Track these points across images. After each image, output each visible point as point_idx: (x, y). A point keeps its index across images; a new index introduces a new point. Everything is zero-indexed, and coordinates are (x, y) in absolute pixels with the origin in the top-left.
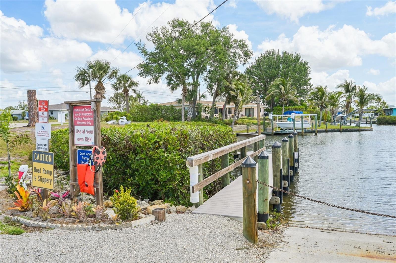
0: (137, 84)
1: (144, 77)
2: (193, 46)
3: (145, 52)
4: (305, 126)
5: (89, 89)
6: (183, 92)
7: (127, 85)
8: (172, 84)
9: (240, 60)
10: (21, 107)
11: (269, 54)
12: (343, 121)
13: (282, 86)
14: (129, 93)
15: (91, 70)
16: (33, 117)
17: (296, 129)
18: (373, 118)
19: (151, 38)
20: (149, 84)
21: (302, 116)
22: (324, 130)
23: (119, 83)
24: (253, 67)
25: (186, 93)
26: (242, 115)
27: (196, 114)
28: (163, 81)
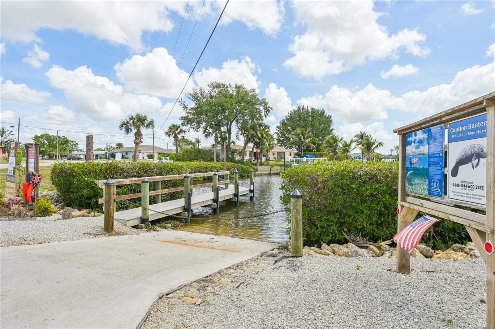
0: (185, 132)
1: (185, 126)
2: (223, 103)
3: (185, 107)
5: (153, 135)
6: (215, 138)
7: (177, 132)
8: (207, 132)
10: (108, 149)
11: (300, 109)
13: (301, 135)
14: (178, 138)
15: (131, 121)
16: (89, 156)
19: (191, 97)
20: (188, 131)
21: (313, 160)
23: (170, 131)
24: (287, 119)
25: (217, 139)
26: (275, 158)
27: (230, 156)
28: (201, 130)
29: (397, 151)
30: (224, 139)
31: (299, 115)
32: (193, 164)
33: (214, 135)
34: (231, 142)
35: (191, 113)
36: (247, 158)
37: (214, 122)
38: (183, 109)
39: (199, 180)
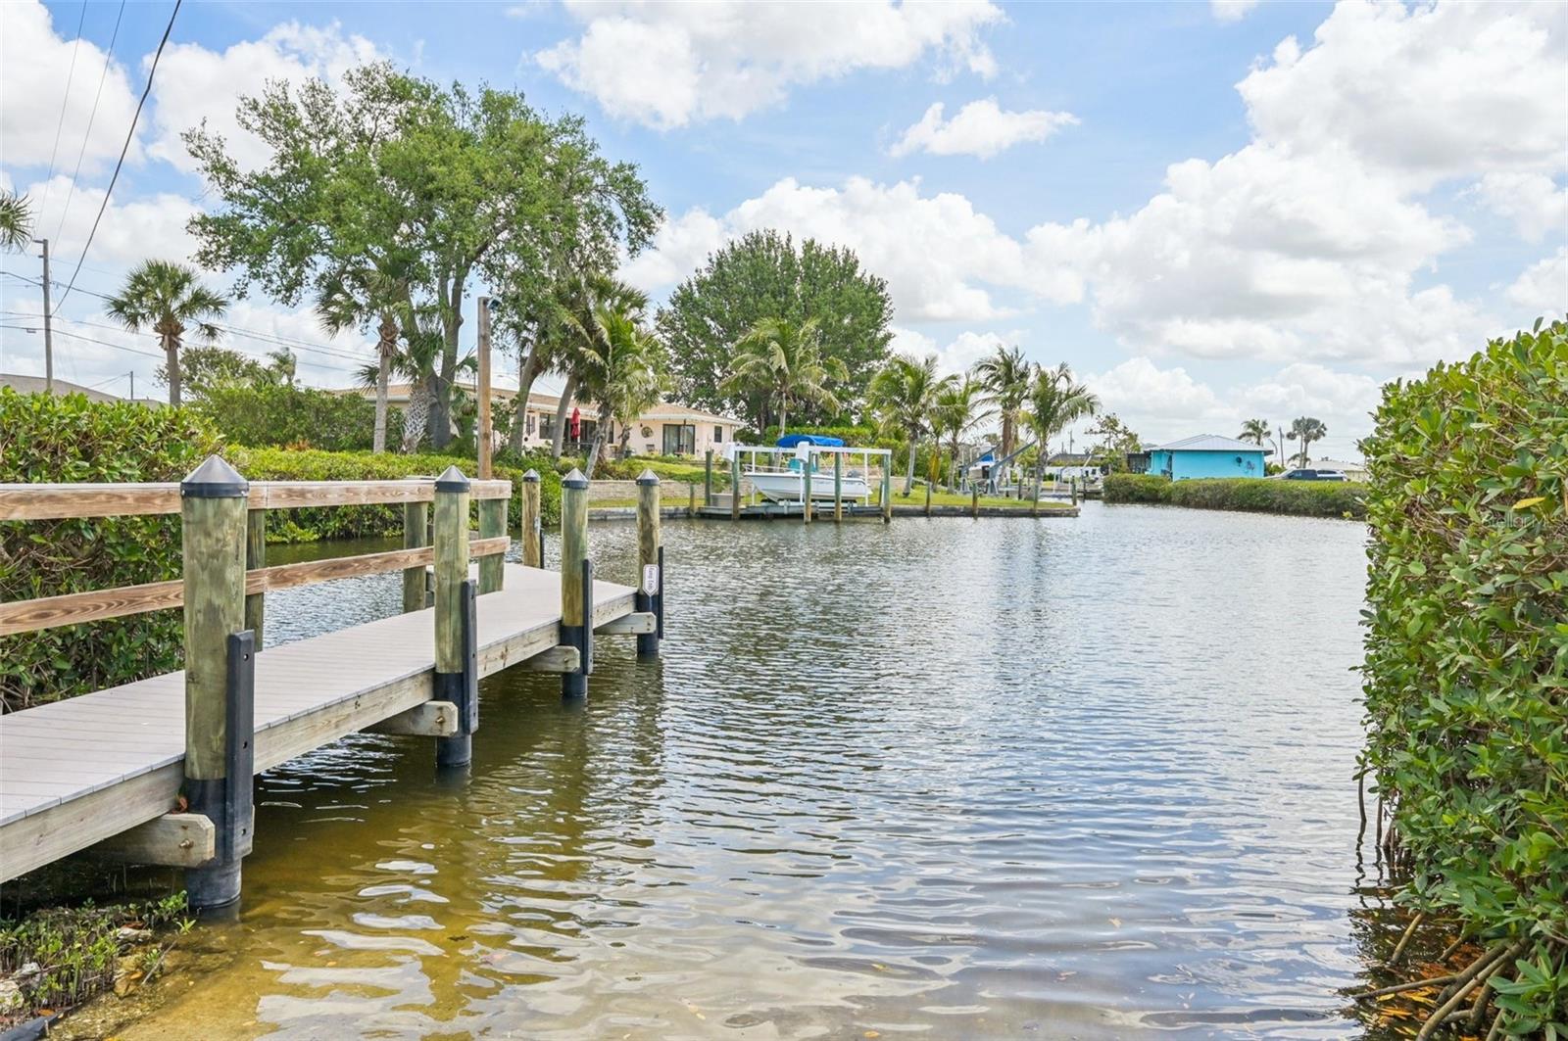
0: (223, 303)
1: (219, 268)
2: (424, 162)
3: (222, 170)
4: (846, 490)
5: (43, 319)
6: (383, 338)
7: (175, 305)
8: (337, 303)
9: (612, 232)
11: (757, 242)
12: (989, 481)
13: (777, 345)
14: (182, 335)
17: (813, 501)
18: (1093, 482)
19: (254, 120)
20: (236, 297)
21: (837, 454)
22: (920, 507)
23: (139, 296)
24: (701, 284)
25: (393, 342)
26: (650, 447)
27: (454, 430)
28: (309, 296)
29: (1107, 435)
30: (424, 347)
31: (756, 269)
32: (263, 459)
33: (376, 322)
34: (458, 361)
35: (254, 203)
36: (533, 441)
37: (375, 258)
38: (208, 175)
39: (294, 542)
